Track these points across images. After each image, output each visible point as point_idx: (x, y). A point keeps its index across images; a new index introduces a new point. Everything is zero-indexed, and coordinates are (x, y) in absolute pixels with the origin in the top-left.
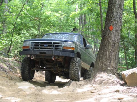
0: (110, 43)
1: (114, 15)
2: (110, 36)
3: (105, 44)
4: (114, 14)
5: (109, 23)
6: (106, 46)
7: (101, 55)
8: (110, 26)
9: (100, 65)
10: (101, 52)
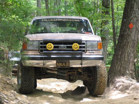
0: (129, 43)
1: (134, 11)
2: (129, 35)
3: (124, 44)
4: (135, 9)
5: (128, 20)
6: (125, 47)
7: (119, 57)
8: (130, 23)
10: (119, 53)
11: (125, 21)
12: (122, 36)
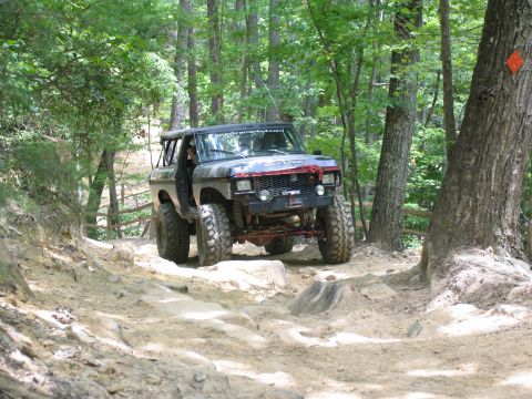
0: (507, 125)
1: (529, 7)
2: (507, 97)
3: (487, 129)
5: (503, 39)
6: (489, 140)
7: (469, 177)
8: (511, 52)
9: (463, 216)
10: (467, 162)
11: (492, 45)
12: (480, 98)
